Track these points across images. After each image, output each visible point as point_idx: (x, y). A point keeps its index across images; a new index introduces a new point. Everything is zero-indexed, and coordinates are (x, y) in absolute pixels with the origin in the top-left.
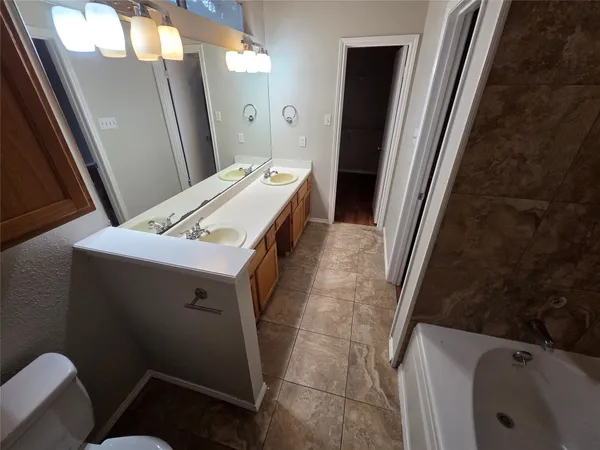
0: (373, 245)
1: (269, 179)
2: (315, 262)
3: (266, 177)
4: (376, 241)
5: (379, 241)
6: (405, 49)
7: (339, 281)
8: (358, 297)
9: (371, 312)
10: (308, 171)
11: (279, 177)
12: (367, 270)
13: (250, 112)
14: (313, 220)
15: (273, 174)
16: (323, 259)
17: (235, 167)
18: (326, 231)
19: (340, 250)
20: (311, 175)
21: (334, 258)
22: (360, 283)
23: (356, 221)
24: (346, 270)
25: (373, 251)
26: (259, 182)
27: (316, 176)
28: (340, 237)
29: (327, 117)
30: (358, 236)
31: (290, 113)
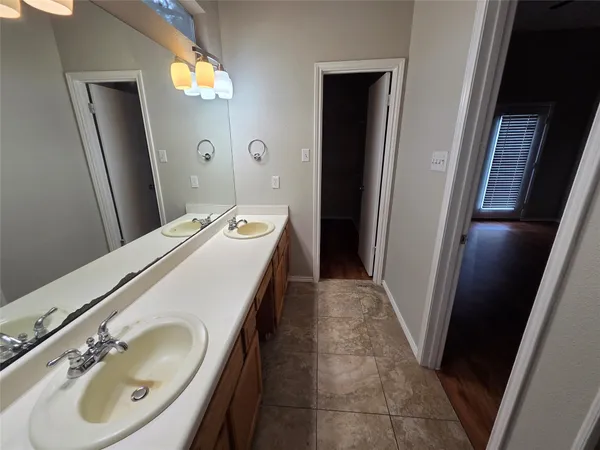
0: (379, 309)
1: (235, 230)
2: (310, 346)
3: (231, 228)
4: (379, 301)
5: (384, 301)
6: (387, 76)
7: (355, 375)
8: (391, 403)
9: (423, 434)
10: (284, 218)
11: (248, 228)
12: (386, 349)
13: (206, 149)
14: (293, 279)
15: (242, 223)
16: (321, 338)
17: (187, 219)
18: (313, 293)
19: (339, 320)
20: (289, 223)
21: (335, 335)
22: (386, 375)
23: (345, 276)
24: (357, 353)
25: (382, 316)
26: (222, 236)
27: (295, 224)
28: (333, 300)
29: (305, 151)
30: (356, 296)
31: (257, 149)
